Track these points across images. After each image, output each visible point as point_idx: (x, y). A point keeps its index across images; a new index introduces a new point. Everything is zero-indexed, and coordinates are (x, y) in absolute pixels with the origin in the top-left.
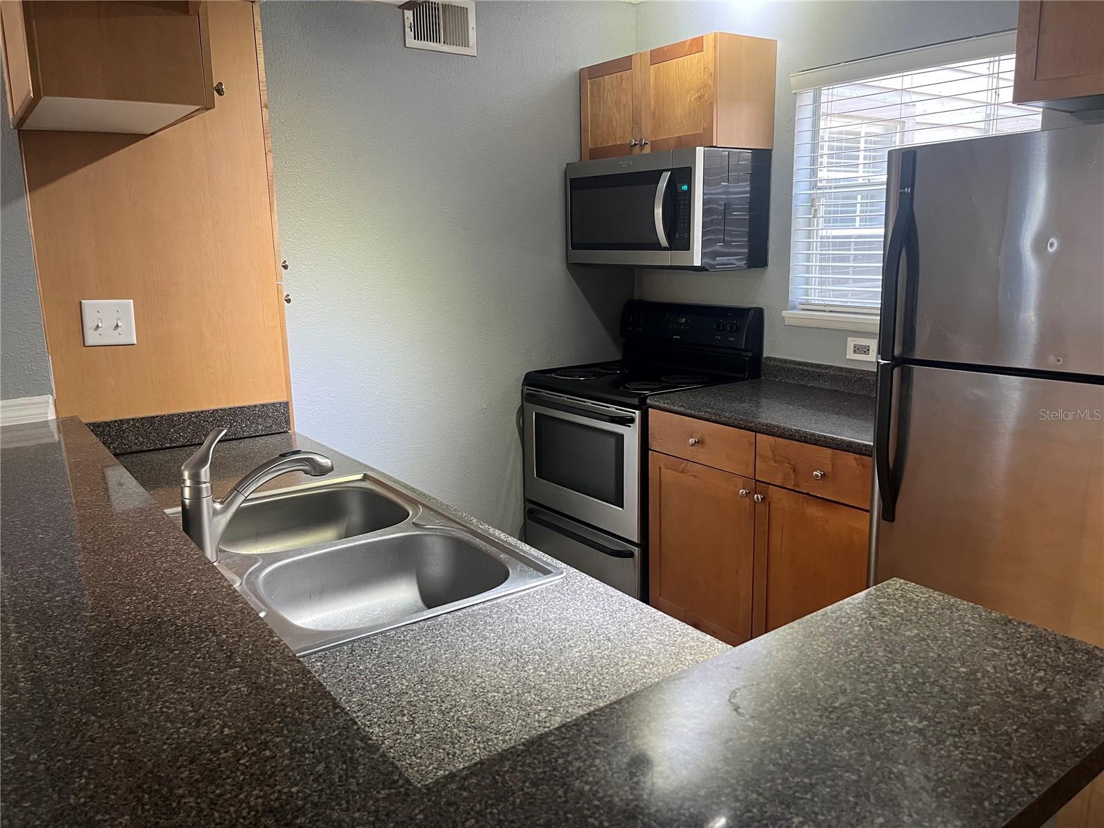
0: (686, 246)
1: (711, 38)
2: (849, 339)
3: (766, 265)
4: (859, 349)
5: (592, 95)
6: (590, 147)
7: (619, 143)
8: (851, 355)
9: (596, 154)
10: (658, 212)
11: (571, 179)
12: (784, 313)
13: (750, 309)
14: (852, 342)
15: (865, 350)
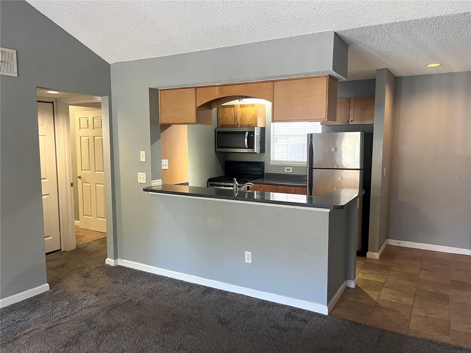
0: (253, 148)
1: (257, 104)
2: (285, 168)
3: (265, 152)
4: (287, 170)
5: (222, 112)
6: (221, 124)
7: (230, 124)
8: (286, 171)
9: (223, 126)
10: (246, 140)
11: (217, 132)
12: (270, 163)
13: (262, 162)
14: (286, 168)
15: (289, 170)
